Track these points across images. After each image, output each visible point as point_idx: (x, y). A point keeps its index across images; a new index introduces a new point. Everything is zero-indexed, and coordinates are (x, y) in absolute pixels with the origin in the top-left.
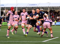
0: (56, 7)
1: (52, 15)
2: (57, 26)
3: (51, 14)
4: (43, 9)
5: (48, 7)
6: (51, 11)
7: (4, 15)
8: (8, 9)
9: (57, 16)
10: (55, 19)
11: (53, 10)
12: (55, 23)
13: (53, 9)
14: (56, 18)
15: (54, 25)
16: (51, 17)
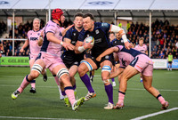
0: (172, 11)
1: (161, 38)
2: (173, 72)
3: (158, 32)
4: (133, 16)
5: (149, 11)
6: (156, 25)
7: (7, 35)
8: (23, 16)
9: (175, 39)
10: (168, 50)
11: (162, 19)
12: (170, 62)
13: (165, 16)
14: (171, 48)
15: (166, 69)
16: (158, 43)
